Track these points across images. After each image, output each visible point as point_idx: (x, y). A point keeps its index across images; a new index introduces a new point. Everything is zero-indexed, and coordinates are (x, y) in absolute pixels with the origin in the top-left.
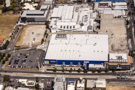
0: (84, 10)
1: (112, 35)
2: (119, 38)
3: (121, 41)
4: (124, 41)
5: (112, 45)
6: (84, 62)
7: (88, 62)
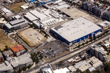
6: (92, 34)
7: (94, 33)
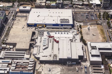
0: (47, 56)
1: (24, 27)
2: (19, 25)
3: (18, 23)
4: (16, 23)
5: (26, 20)
